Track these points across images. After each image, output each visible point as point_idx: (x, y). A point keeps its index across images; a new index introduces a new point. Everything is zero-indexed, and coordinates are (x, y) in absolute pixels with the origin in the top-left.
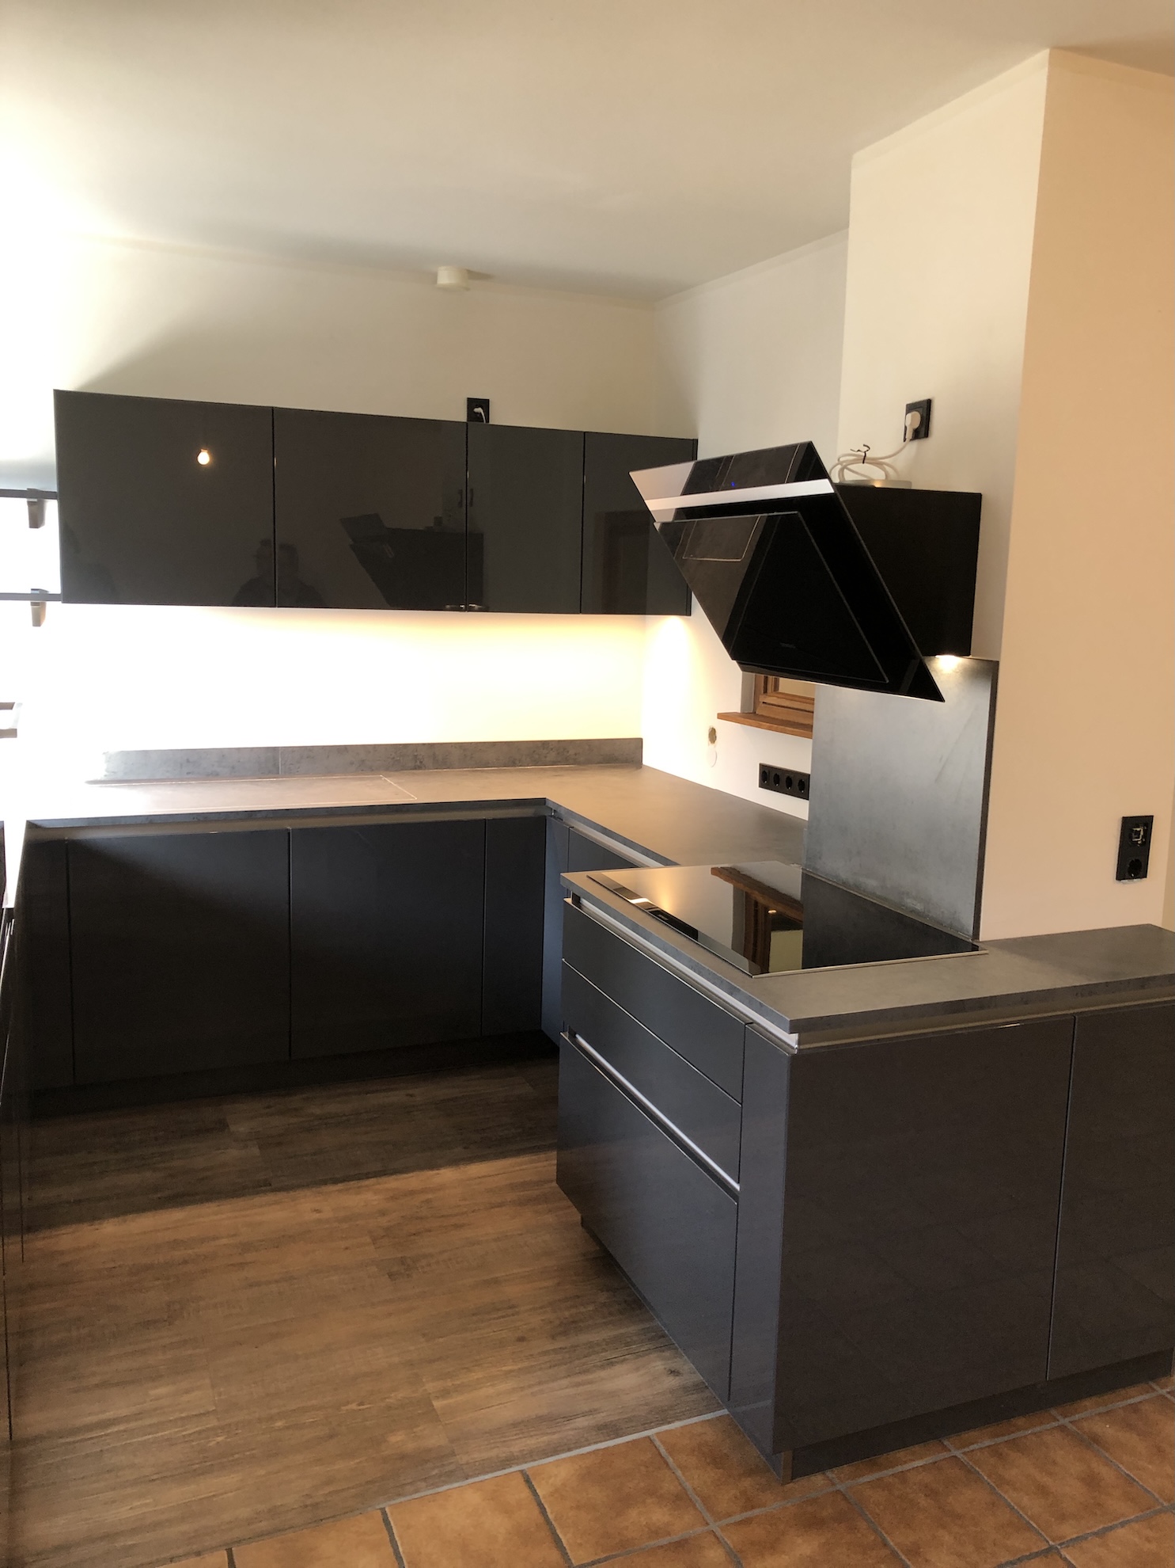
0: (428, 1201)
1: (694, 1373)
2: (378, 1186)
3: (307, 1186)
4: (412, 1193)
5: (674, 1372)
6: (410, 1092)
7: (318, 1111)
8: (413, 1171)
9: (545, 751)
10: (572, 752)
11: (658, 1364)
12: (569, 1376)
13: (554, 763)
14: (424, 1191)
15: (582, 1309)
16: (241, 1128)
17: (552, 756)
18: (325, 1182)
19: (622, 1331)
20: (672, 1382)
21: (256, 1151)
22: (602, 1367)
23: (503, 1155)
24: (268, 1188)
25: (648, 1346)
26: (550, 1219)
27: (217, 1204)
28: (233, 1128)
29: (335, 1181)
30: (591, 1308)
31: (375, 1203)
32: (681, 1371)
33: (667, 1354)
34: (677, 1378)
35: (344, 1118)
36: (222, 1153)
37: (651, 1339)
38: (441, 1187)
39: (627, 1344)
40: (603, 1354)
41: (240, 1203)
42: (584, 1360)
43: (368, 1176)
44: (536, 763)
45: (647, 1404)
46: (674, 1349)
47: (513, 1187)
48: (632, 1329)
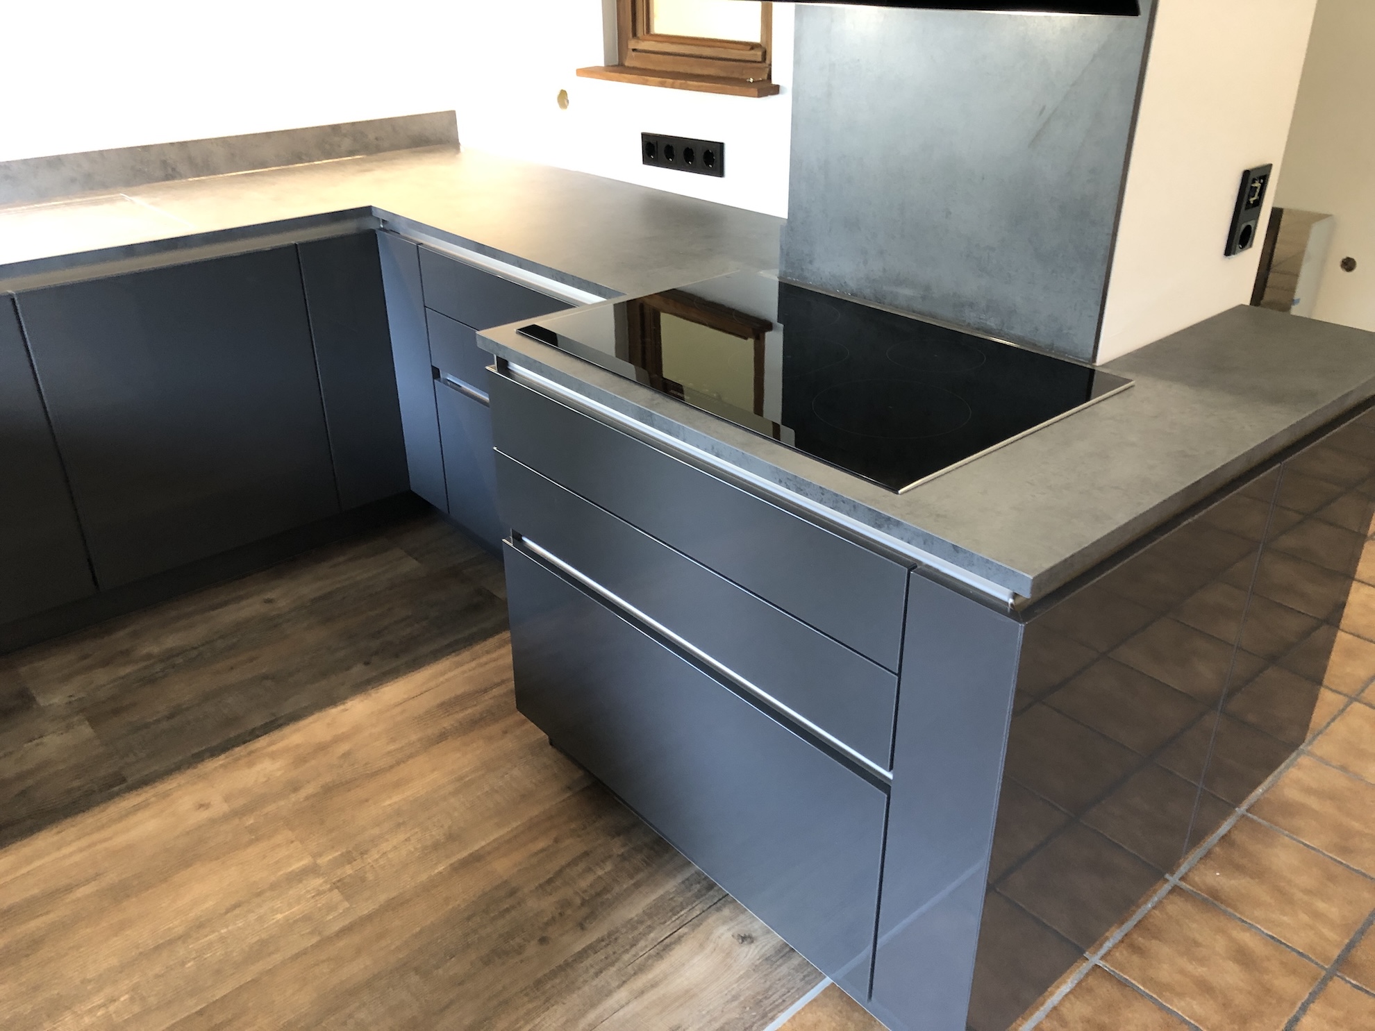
0: (346, 755)
1: (768, 932)
2: (274, 748)
3: (178, 768)
4: (322, 748)
5: (746, 939)
6: (269, 596)
7: (155, 649)
8: (312, 713)
9: (336, 139)
10: (371, 136)
11: (722, 930)
12: (624, 982)
13: (351, 153)
14: (337, 740)
15: (600, 872)
16: (55, 699)
17: (347, 143)
18: (198, 758)
19: (661, 892)
20: (749, 954)
21: (86, 731)
22: (659, 956)
23: (416, 664)
24: (123, 786)
25: (700, 906)
26: (509, 743)
27: (55, 830)
28: (42, 701)
29: (214, 752)
30: (609, 867)
31: (279, 773)
32: (754, 935)
33: (726, 912)
34: (753, 946)
35: (195, 653)
36: (37, 745)
37: (699, 896)
38: (357, 729)
39: (674, 911)
40: (652, 935)
41: (88, 820)
42: (633, 951)
43: (254, 734)
44: (328, 155)
45: (735, 998)
46: (730, 902)
47: (447, 706)
48: (670, 886)
